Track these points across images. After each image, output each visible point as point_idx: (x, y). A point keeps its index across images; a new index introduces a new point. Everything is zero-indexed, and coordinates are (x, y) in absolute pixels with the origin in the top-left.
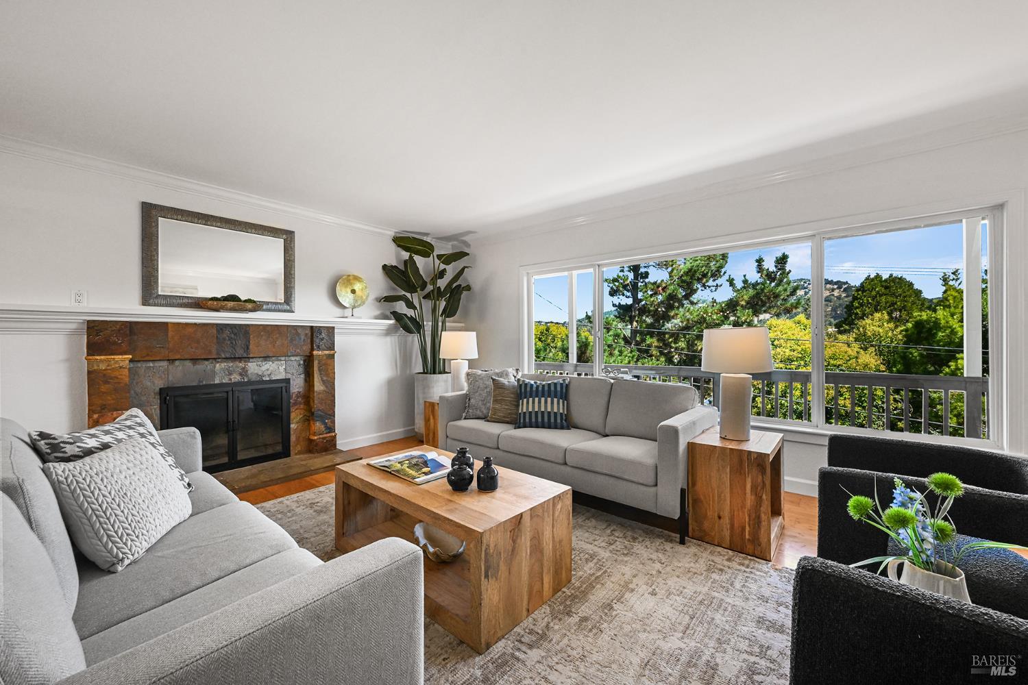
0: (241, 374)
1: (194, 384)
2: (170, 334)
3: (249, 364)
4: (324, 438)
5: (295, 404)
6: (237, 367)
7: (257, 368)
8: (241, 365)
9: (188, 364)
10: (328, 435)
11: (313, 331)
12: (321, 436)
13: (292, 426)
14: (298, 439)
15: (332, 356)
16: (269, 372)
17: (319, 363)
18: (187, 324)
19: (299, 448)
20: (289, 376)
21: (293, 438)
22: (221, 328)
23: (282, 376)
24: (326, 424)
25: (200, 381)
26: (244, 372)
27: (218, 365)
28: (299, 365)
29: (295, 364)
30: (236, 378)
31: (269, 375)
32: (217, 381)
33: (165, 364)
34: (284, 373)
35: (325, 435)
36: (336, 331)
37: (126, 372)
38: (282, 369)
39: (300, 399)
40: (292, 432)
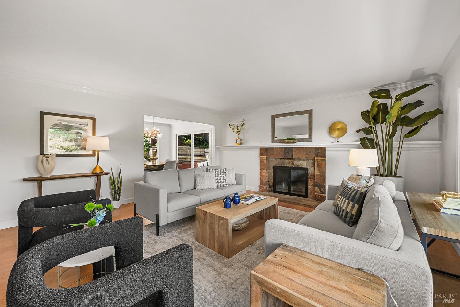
0: (292, 164)
1: (281, 166)
2: (274, 151)
3: (295, 161)
4: (319, 195)
5: (310, 178)
6: (291, 162)
7: (297, 162)
8: (293, 161)
9: (279, 160)
10: (321, 194)
11: (316, 149)
12: (318, 194)
13: (309, 186)
14: (311, 192)
15: (324, 160)
16: (301, 165)
17: (317, 163)
18: (278, 148)
19: (312, 196)
20: (308, 167)
21: (309, 192)
22: (286, 149)
23: (305, 166)
24: (320, 190)
25: (282, 165)
26: (293, 164)
27: (286, 160)
28: (312, 163)
29: (310, 163)
30: (291, 165)
31: (301, 166)
32: (285, 166)
33: (274, 159)
34: (306, 166)
35: (320, 194)
36: (326, 149)
37: (265, 161)
38: (305, 164)
39: (312, 177)
40: (309, 189)
